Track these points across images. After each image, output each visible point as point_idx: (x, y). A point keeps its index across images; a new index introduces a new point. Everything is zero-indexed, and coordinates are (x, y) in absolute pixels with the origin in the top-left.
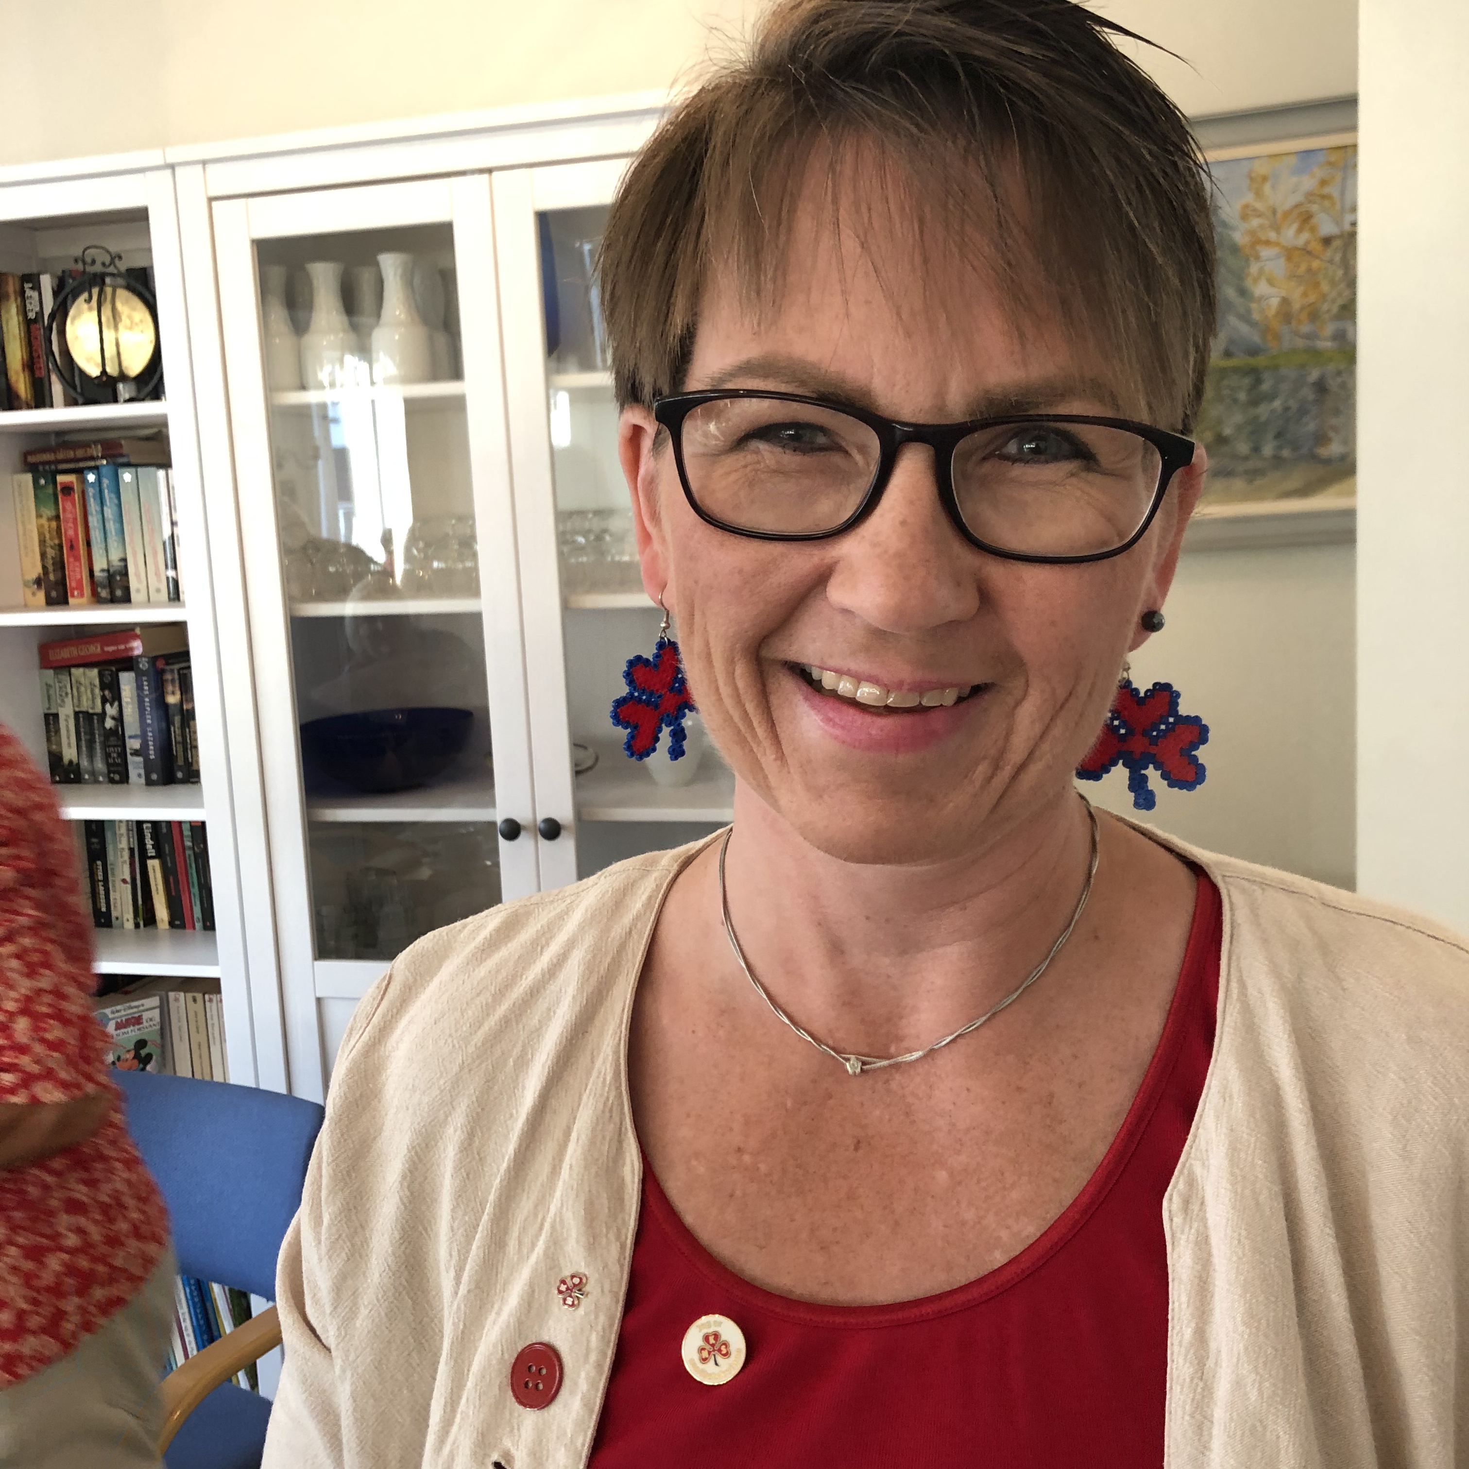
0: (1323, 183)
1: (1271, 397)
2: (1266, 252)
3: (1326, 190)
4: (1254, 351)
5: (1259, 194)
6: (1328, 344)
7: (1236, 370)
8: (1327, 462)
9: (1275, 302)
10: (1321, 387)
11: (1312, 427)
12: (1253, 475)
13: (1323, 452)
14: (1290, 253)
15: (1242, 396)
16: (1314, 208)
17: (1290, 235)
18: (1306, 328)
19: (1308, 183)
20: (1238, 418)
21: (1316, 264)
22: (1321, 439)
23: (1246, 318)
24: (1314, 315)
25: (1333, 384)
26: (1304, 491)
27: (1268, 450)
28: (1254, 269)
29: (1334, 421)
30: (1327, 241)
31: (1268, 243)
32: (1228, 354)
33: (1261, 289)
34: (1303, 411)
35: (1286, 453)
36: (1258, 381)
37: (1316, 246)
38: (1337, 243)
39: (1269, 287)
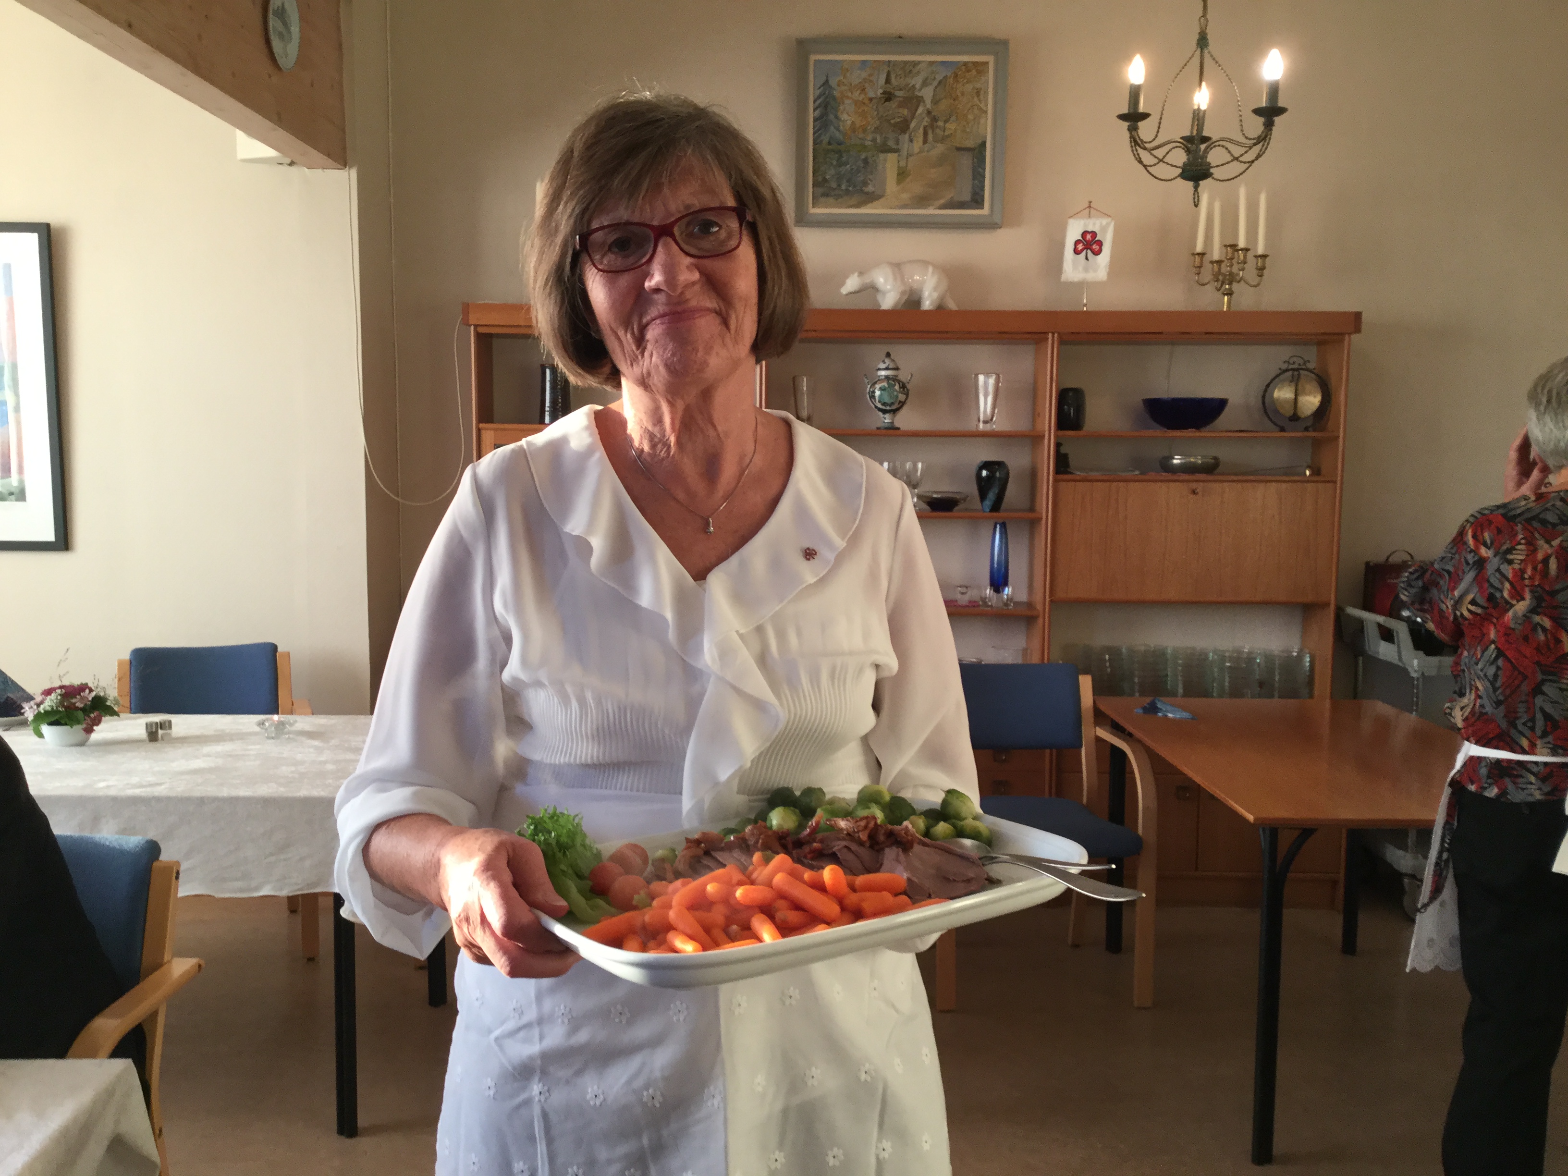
0: (870, 75)
1: (846, 164)
2: (847, 101)
3: (871, 79)
4: (840, 144)
5: (845, 77)
6: (870, 143)
7: (833, 151)
8: (867, 193)
9: (849, 122)
10: (866, 161)
11: (862, 178)
12: (838, 197)
13: (866, 189)
14: (856, 102)
15: (835, 163)
16: (867, 85)
17: (856, 95)
18: (861, 135)
19: (864, 75)
20: (833, 172)
21: (866, 109)
22: (865, 183)
23: (838, 129)
24: (865, 131)
25: (870, 160)
26: (857, 206)
27: (843, 187)
28: (841, 108)
29: (870, 177)
30: (871, 99)
31: (848, 97)
32: (829, 143)
33: (844, 117)
34: (858, 171)
35: (850, 189)
36: (841, 156)
37: (867, 101)
38: (874, 101)
39: (848, 116)
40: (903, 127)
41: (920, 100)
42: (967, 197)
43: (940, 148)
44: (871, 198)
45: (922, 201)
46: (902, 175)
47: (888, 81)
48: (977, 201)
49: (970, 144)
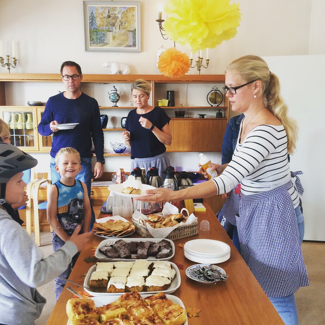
0: (104, 11)
1: (99, 35)
4: (96, 29)
5: (97, 11)
6: (105, 29)
7: (95, 31)
8: (105, 43)
9: (99, 24)
10: (104, 34)
11: (103, 39)
12: (97, 44)
13: (104, 42)
14: (101, 18)
15: (95, 34)
16: (103, 13)
17: (100, 16)
18: (102, 27)
19: (102, 10)
20: (95, 37)
21: (103, 20)
23: (96, 25)
24: (103, 26)
25: (105, 34)
26: (102, 46)
27: (98, 41)
28: (97, 19)
29: (105, 38)
30: (104, 17)
31: (98, 17)
32: (94, 29)
33: (97, 22)
34: (102, 37)
35: (100, 42)
36: (97, 33)
37: (103, 18)
38: (105, 18)
39: (98, 22)
40: (113, 25)
41: (118, 17)
42: (132, 44)
43: (124, 31)
44: (106, 44)
45: (120, 45)
46: (114, 38)
47: (109, 12)
48: (134, 45)
49: (132, 30)
